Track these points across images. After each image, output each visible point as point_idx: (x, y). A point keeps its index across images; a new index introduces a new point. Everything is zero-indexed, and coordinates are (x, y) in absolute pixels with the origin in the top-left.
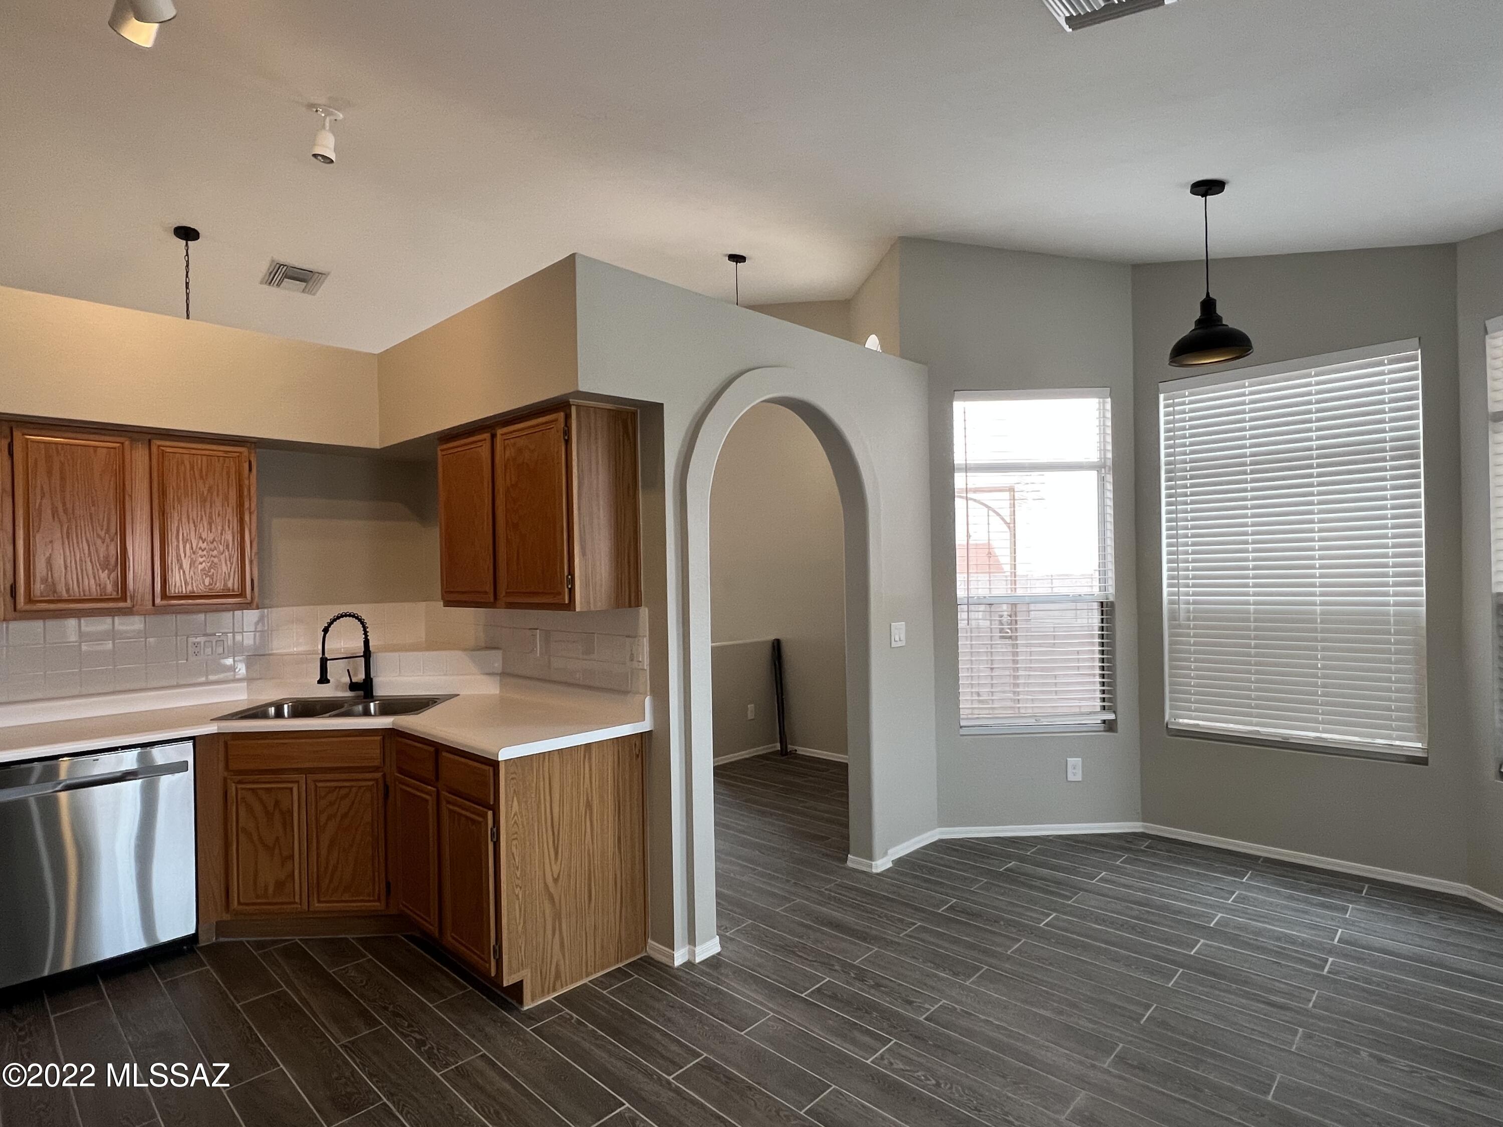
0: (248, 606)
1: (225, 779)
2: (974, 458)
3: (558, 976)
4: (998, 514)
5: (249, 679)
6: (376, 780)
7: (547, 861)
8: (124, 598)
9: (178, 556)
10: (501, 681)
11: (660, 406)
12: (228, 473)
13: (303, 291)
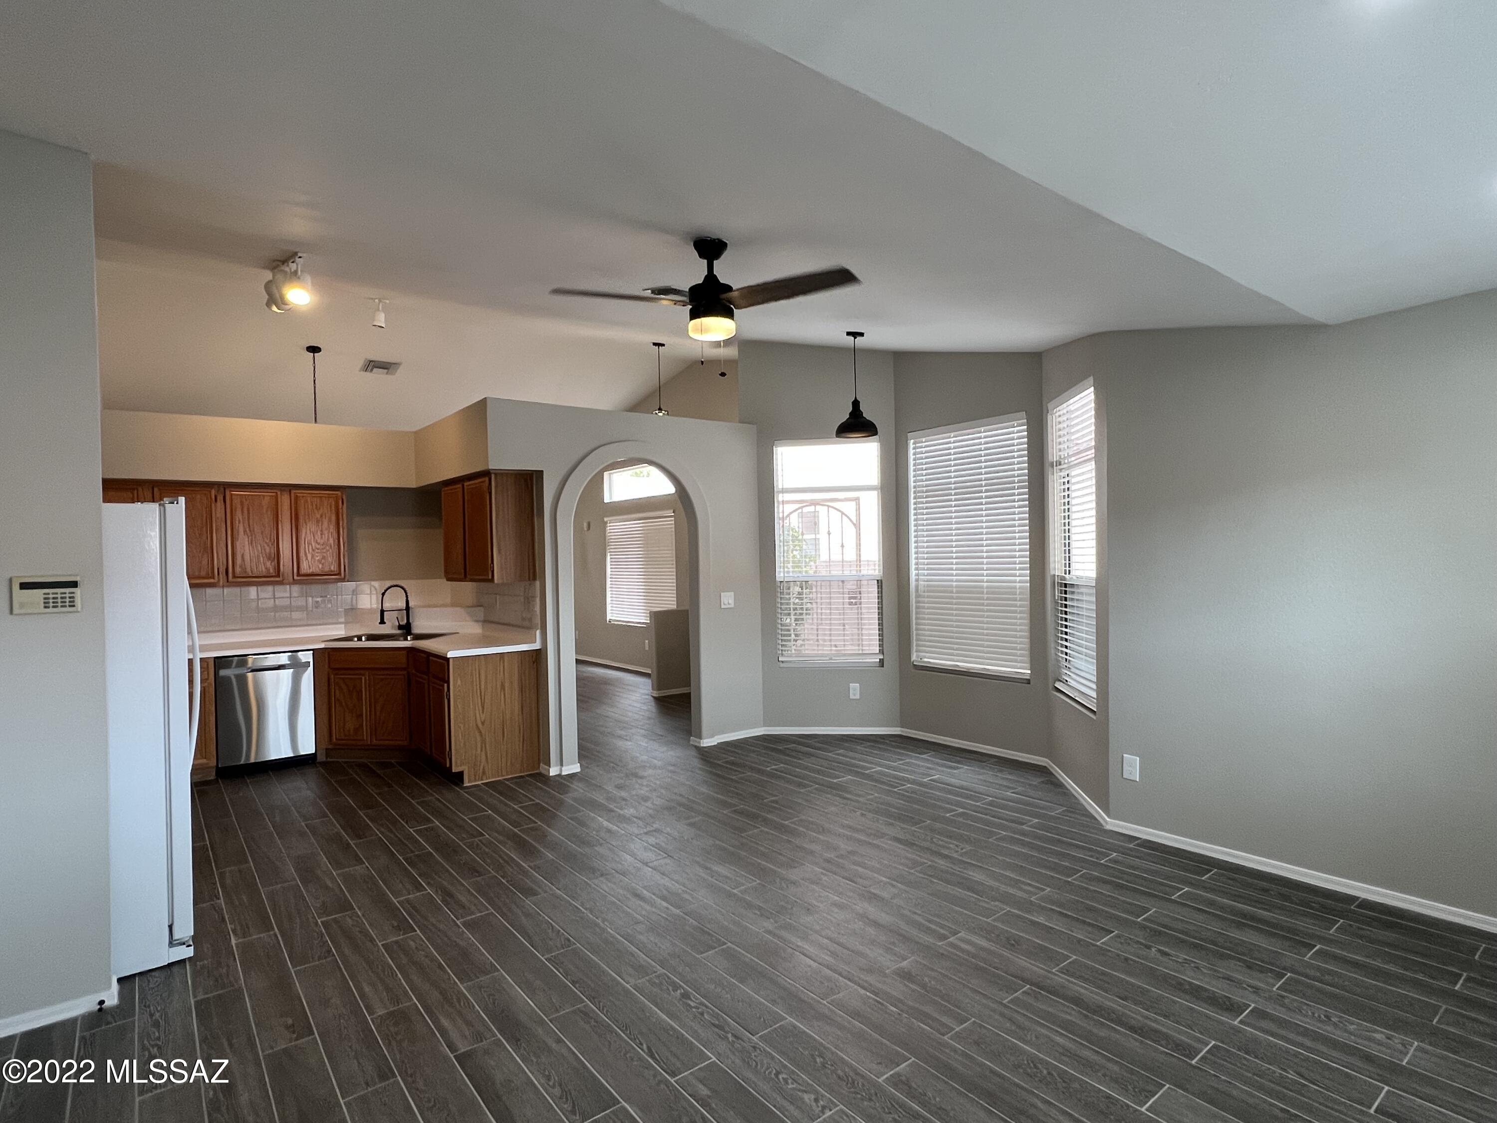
0: (343, 580)
1: (329, 674)
2: (787, 485)
3: (484, 773)
4: (848, 517)
5: (346, 623)
6: (404, 675)
7: (477, 712)
8: (278, 576)
9: (305, 552)
10: (483, 625)
11: (540, 473)
12: (331, 506)
13: (387, 373)
